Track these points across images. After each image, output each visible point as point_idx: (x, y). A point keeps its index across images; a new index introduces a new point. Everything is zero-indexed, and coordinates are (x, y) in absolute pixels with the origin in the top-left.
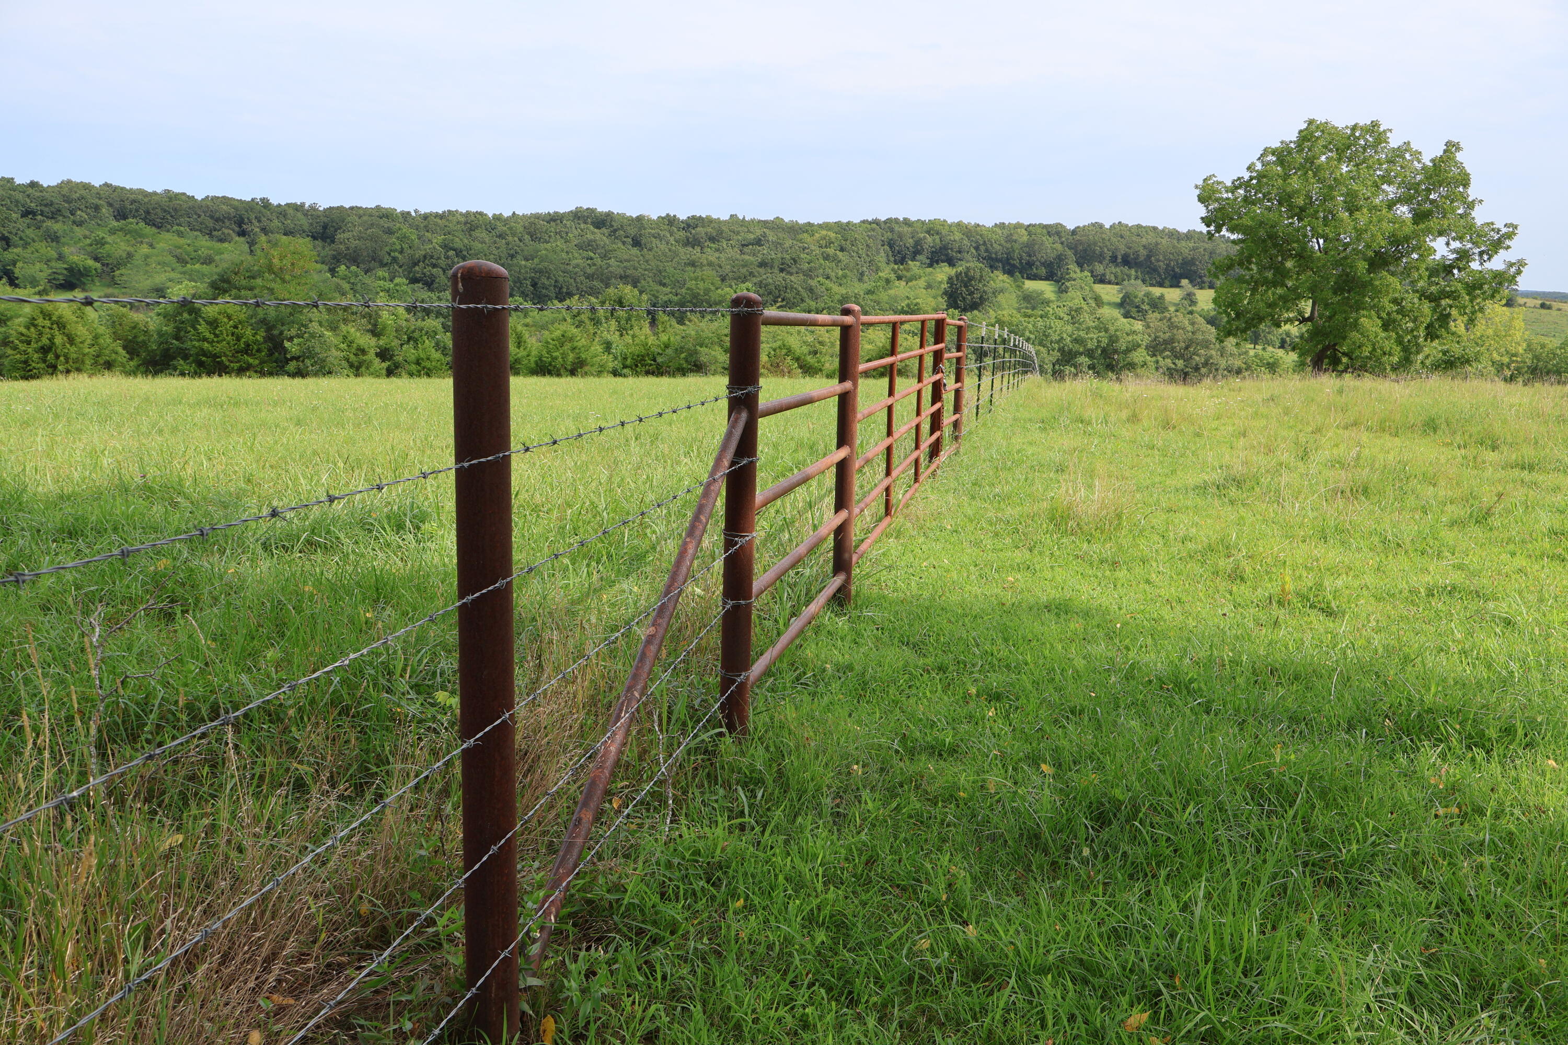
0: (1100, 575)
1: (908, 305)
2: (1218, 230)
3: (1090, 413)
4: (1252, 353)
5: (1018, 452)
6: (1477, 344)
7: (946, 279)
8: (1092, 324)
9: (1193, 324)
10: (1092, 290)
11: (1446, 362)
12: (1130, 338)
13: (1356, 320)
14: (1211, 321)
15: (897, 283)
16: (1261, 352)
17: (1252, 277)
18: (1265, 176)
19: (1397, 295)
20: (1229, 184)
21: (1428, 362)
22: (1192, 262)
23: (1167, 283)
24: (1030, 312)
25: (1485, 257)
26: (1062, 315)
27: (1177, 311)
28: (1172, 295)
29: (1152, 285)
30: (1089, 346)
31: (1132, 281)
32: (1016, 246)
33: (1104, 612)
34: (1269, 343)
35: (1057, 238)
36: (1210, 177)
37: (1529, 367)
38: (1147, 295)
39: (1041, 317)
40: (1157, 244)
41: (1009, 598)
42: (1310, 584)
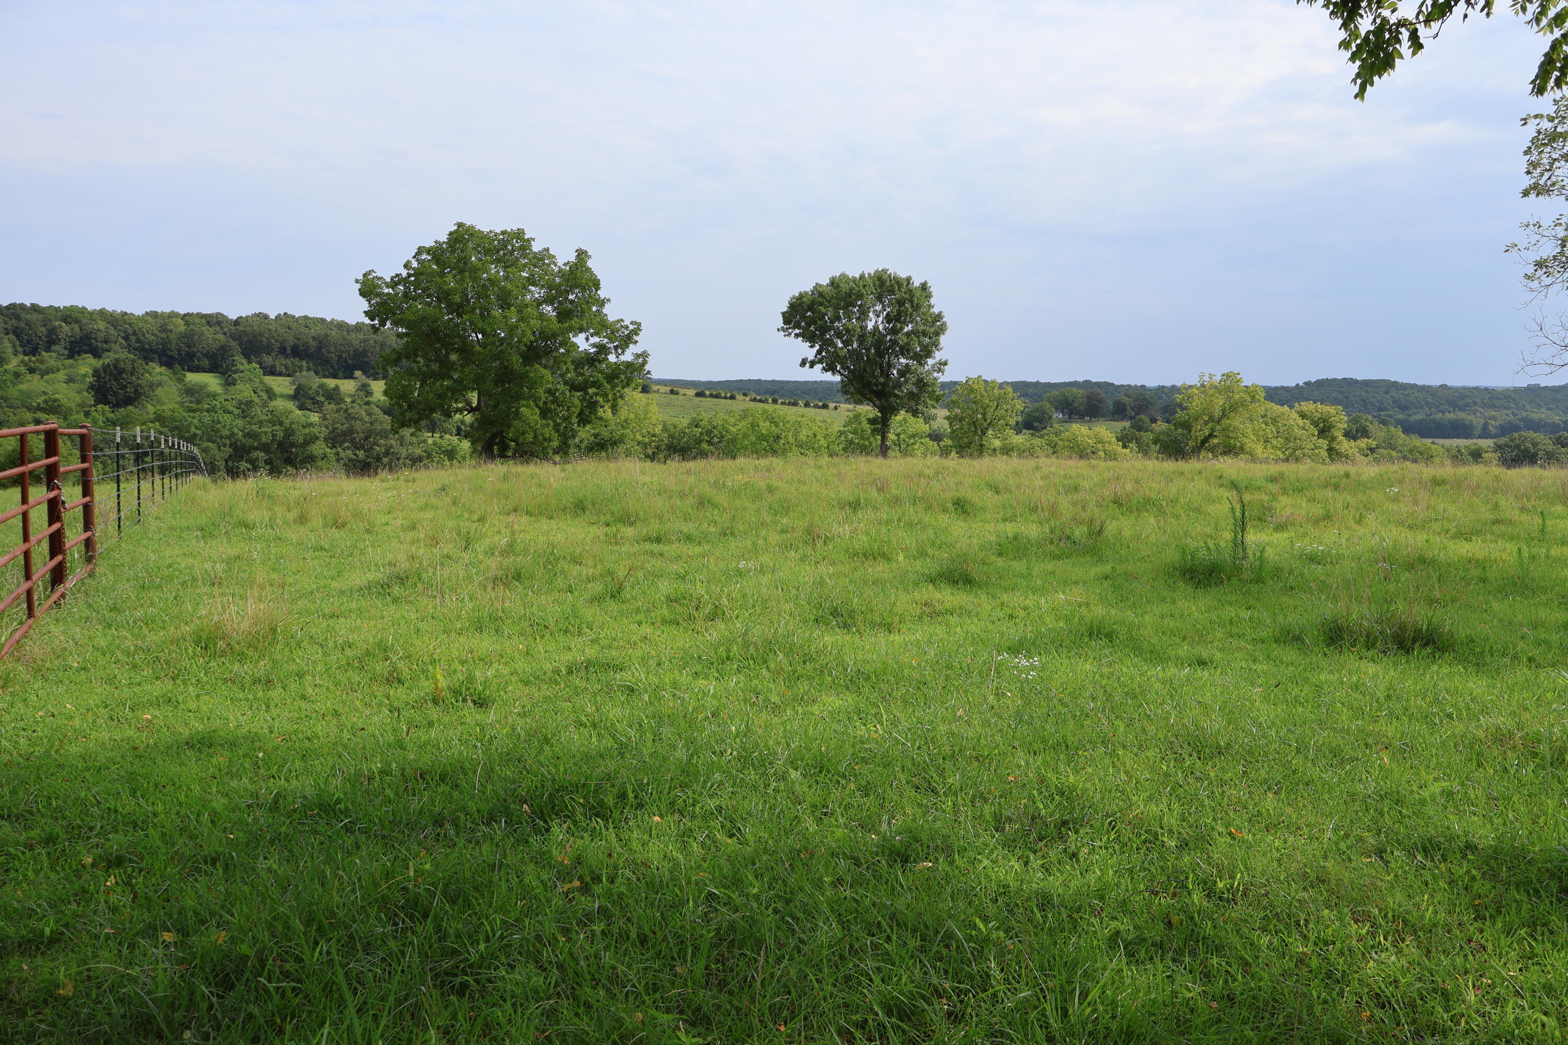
0: (251, 697)
1: (45, 402)
2: (383, 324)
3: (254, 516)
4: (430, 441)
5: (169, 566)
6: (622, 426)
7: (91, 372)
8: (264, 417)
9: (370, 414)
10: (262, 382)
11: (598, 444)
12: (307, 431)
13: (518, 409)
14: (387, 412)
15: (29, 377)
16: (439, 441)
17: (420, 370)
18: (422, 274)
19: (549, 386)
20: (388, 280)
21: (583, 446)
22: (364, 353)
23: (341, 374)
24: (194, 406)
25: (620, 351)
26: (231, 409)
27: (353, 402)
28: (347, 386)
29: (325, 377)
30: (264, 440)
31: (304, 373)
32: (173, 336)
33: (253, 739)
34: (445, 431)
35: (218, 328)
36: (370, 272)
37: (666, 445)
38: (322, 386)
39: (208, 411)
40: (326, 336)
41: (143, 739)
42: (461, 678)
